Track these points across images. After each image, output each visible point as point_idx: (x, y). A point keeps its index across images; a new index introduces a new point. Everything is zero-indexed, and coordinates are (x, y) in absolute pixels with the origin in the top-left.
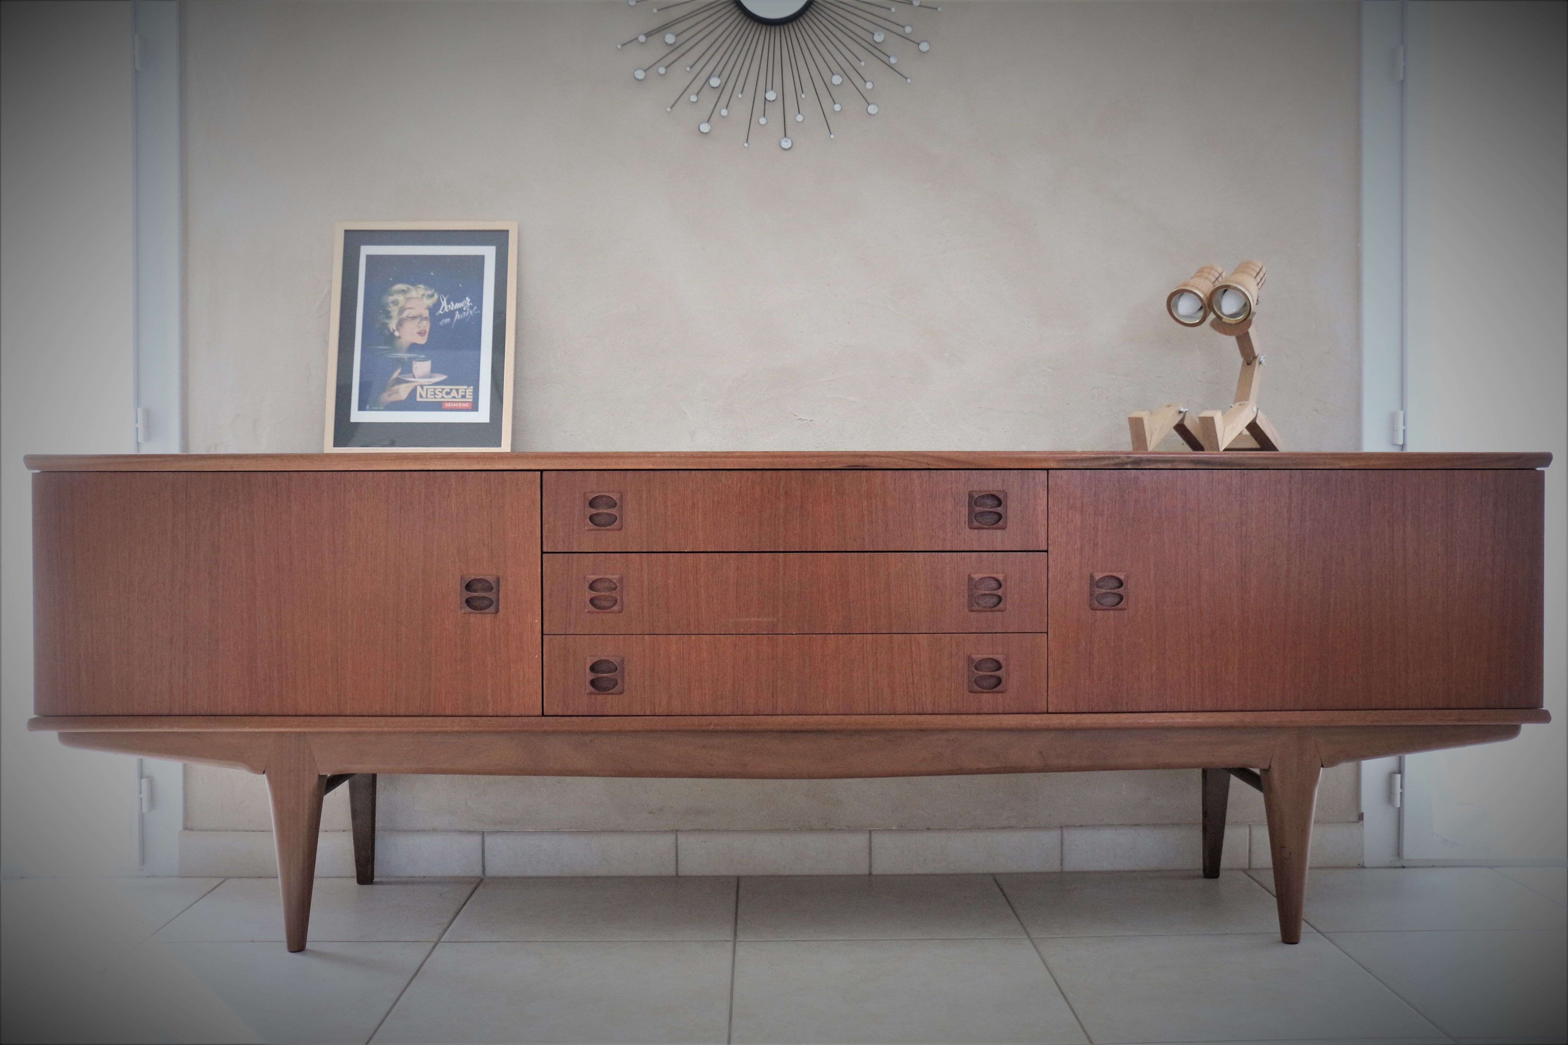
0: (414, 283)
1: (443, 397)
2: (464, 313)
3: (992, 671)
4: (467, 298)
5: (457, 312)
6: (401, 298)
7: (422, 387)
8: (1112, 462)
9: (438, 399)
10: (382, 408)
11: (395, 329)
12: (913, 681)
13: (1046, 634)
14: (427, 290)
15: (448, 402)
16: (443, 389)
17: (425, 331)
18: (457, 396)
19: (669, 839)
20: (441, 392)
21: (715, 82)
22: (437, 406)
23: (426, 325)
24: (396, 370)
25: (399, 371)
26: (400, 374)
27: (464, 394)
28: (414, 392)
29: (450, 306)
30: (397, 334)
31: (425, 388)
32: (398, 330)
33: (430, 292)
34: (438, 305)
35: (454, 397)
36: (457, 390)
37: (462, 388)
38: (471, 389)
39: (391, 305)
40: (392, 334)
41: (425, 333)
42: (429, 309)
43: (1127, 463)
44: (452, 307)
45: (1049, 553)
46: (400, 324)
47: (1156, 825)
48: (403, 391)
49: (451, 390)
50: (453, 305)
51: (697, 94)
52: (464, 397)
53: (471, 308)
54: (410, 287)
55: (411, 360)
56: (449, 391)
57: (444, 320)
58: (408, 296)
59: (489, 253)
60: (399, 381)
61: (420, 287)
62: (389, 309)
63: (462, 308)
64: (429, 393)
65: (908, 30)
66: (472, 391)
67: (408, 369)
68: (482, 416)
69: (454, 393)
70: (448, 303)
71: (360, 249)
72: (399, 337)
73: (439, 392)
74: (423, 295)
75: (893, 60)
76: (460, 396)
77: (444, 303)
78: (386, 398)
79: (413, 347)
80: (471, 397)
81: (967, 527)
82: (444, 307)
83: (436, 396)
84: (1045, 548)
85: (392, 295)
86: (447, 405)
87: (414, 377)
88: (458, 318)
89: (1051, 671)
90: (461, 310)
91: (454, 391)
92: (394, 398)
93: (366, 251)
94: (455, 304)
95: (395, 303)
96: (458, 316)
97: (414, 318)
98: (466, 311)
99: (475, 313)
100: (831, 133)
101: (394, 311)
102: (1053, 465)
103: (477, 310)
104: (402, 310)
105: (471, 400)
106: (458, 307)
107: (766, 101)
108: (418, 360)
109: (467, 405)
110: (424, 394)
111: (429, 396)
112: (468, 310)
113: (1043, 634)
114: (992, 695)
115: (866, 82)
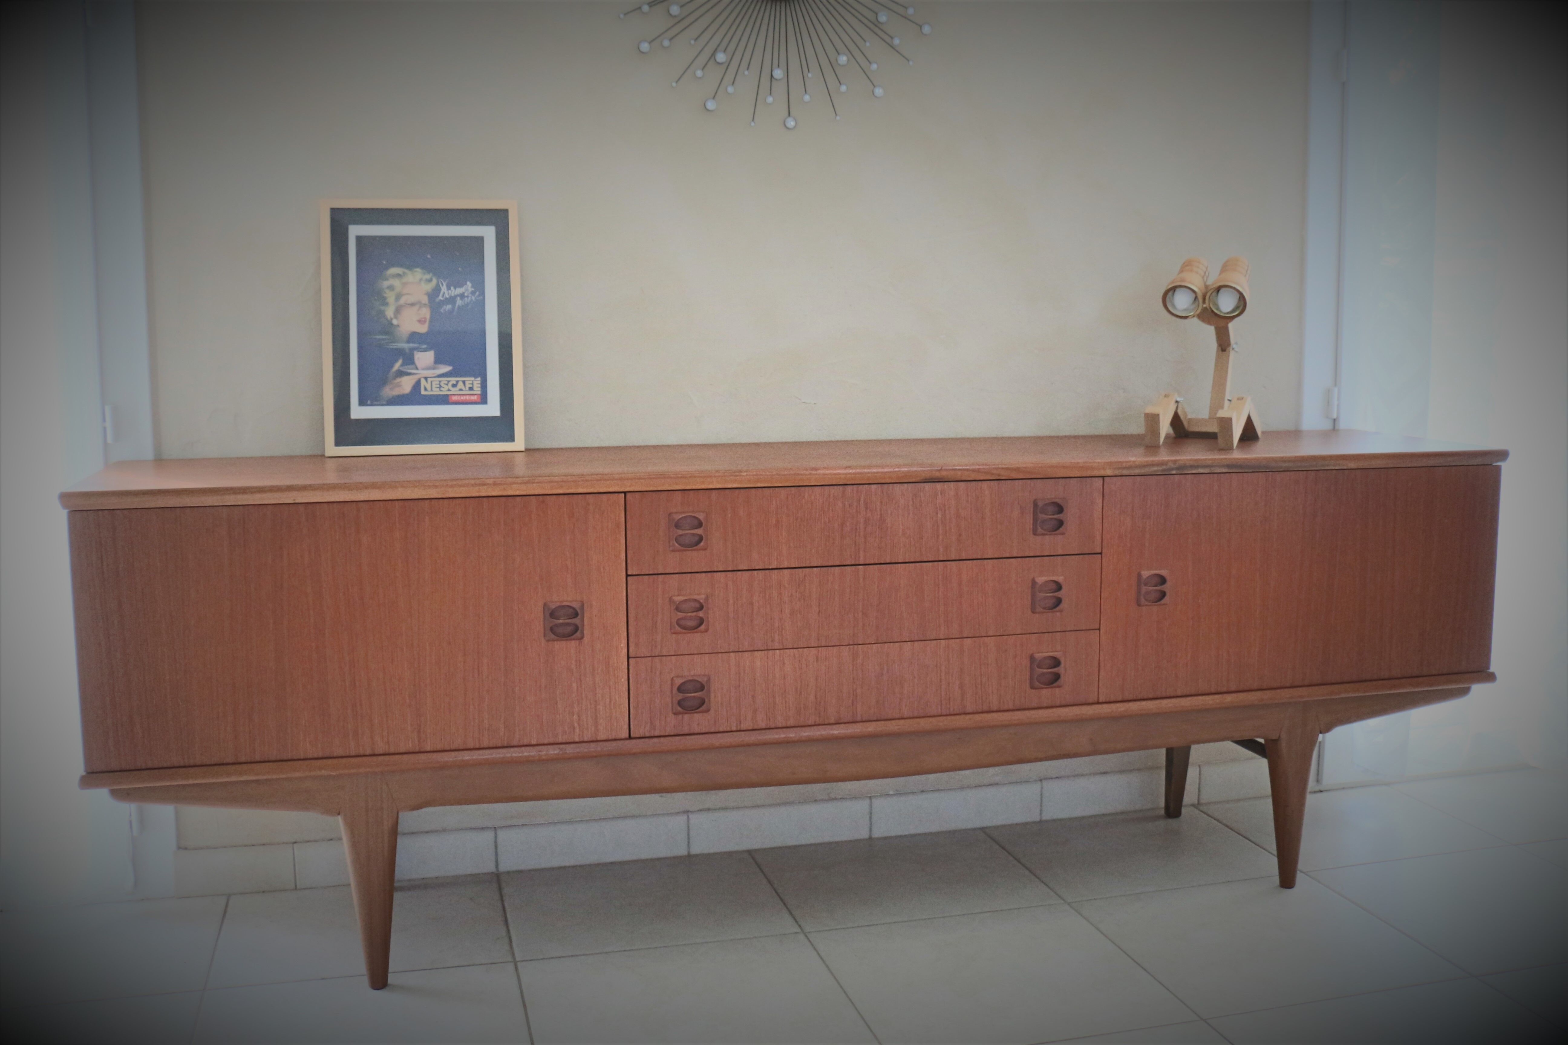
0: (410, 268)
1: (449, 390)
2: (466, 299)
3: (1051, 668)
4: (468, 283)
5: (459, 298)
6: (396, 283)
7: (426, 379)
8: (1160, 468)
9: (444, 392)
10: (384, 403)
11: (392, 316)
12: (981, 681)
13: (1098, 631)
14: (424, 274)
15: (454, 395)
16: (449, 381)
17: (425, 318)
18: (464, 389)
19: (683, 819)
20: (447, 384)
21: (721, 57)
22: (444, 400)
23: (426, 313)
24: (396, 361)
25: (400, 362)
26: (402, 365)
27: (471, 386)
28: (418, 384)
29: (450, 291)
30: (395, 322)
31: (429, 380)
32: (396, 317)
33: (428, 276)
34: (437, 290)
35: (461, 390)
36: (464, 382)
37: (469, 380)
38: (477, 382)
39: (387, 291)
40: (390, 323)
41: (425, 322)
42: (428, 294)
43: (1172, 469)
44: (453, 292)
45: (1103, 555)
46: (398, 311)
47: (1121, 772)
48: (406, 385)
49: (457, 382)
50: (454, 290)
51: (703, 69)
52: (471, 389)
53: (473, 293)
54: (406, 271)
55: (412, 350)
56: (455, 383)
57: (445, 307)
58: (404, 280)
59: (488, 233)
60: (401, 374)
61: (417, 271)
62: (385, 295)
63: (464, 293)
64: (434, 386)
65: (911, 11)
66: (479, 382)
67: (409, 360)
68: (492, 409)
69: (460, 385)
70: (449, 288)
71: (348, 229)
72: (398, 326)
73: (445, 384)
74: (421, 280)
75: (896, 41)
76: (467, 389)
77: (444, 288)
78: (388, 391)
79: (414, 337)
80: (479, 389)
81: (1031, 533)
82: (444, 293)
83: (442, 389)
84: (1100, 551)
85: (387, 279)
86: (454, 398)
87: (417, 368)
88: (460, 305)
89: (1102, 664)
90: (462, 296)
91: (461, 384)
92: (396, 392)
93: (355, 231)
94: (455, 288)
95: (391, 288)
96: (459, 302)
97: (413, 305)
98: (468, 297)
99: (477, 298)
100: (836, 115)
101: (390, 297)
102: (1109, 472)
103: (479, 295)
104: (398, 297)
105: (479, 393)
106: (459, 293)
107: (773, 80)
108: (420, 350)
109: (475, 398)
110: (429, 388)
111: (434, 389)
112: (470, 295)
113: (1095, 631)
114: (1050, 690)
115: (870, 63)
